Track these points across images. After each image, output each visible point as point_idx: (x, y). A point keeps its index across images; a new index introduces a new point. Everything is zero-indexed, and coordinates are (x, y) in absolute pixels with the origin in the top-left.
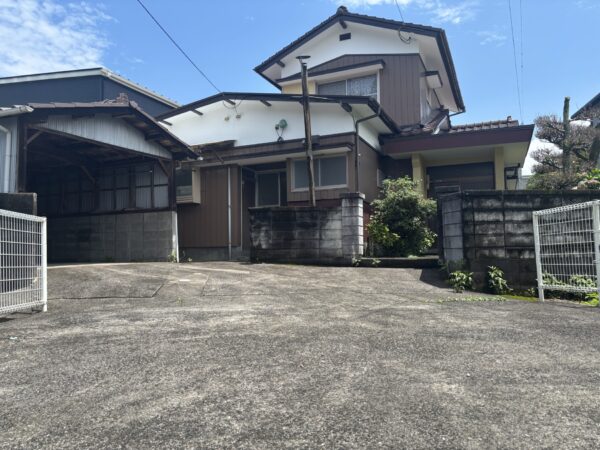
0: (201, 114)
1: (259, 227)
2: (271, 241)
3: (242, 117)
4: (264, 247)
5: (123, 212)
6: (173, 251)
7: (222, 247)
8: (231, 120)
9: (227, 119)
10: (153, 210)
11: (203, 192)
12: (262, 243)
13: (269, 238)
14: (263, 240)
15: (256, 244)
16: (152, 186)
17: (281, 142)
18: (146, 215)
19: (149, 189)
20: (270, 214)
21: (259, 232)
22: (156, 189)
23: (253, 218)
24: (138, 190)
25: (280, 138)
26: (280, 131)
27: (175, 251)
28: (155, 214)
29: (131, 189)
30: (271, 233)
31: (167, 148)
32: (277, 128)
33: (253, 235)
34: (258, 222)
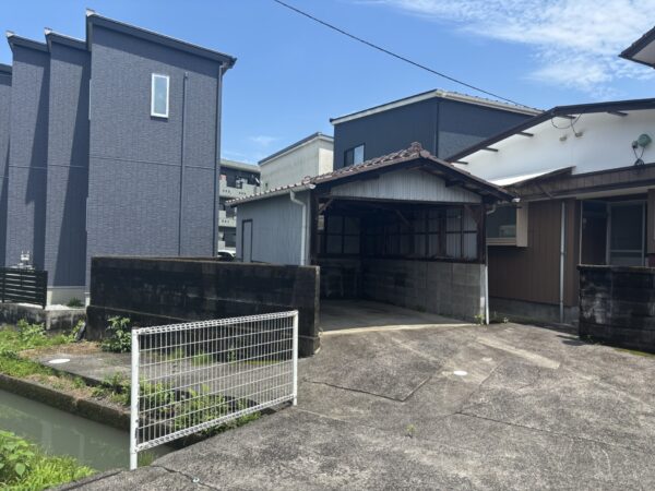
0: (531, 135)
1: (592, 292)
2: (609, 315)
3: (584, 135)
4: (599, 321)
5: (433, 259)
6: (482, 312)
7: (552, 305)
8: (568, 139)
9: (564, 139)
10: (463, 260)
11: (531, 232)
12: (597, 315)
13: (608, 310)
14: (598, 313)
15: (587, 315)
16: (462, 232)
17: (640, 167)
18: (455, 265)
19: (459, 235)
20: (611, 277)
21: (593, 299)
22: (466, 235)
23: (584, 279)
24: (448, 236)
25: (639, 160)
26: (639, 151)
27: (484, 312)
28: (464, 265)
29: (442, 233)
30: (611, 303)
31: (476, 192)
32: (634, 147)
33: (584, 302)
34: (592, 285)
